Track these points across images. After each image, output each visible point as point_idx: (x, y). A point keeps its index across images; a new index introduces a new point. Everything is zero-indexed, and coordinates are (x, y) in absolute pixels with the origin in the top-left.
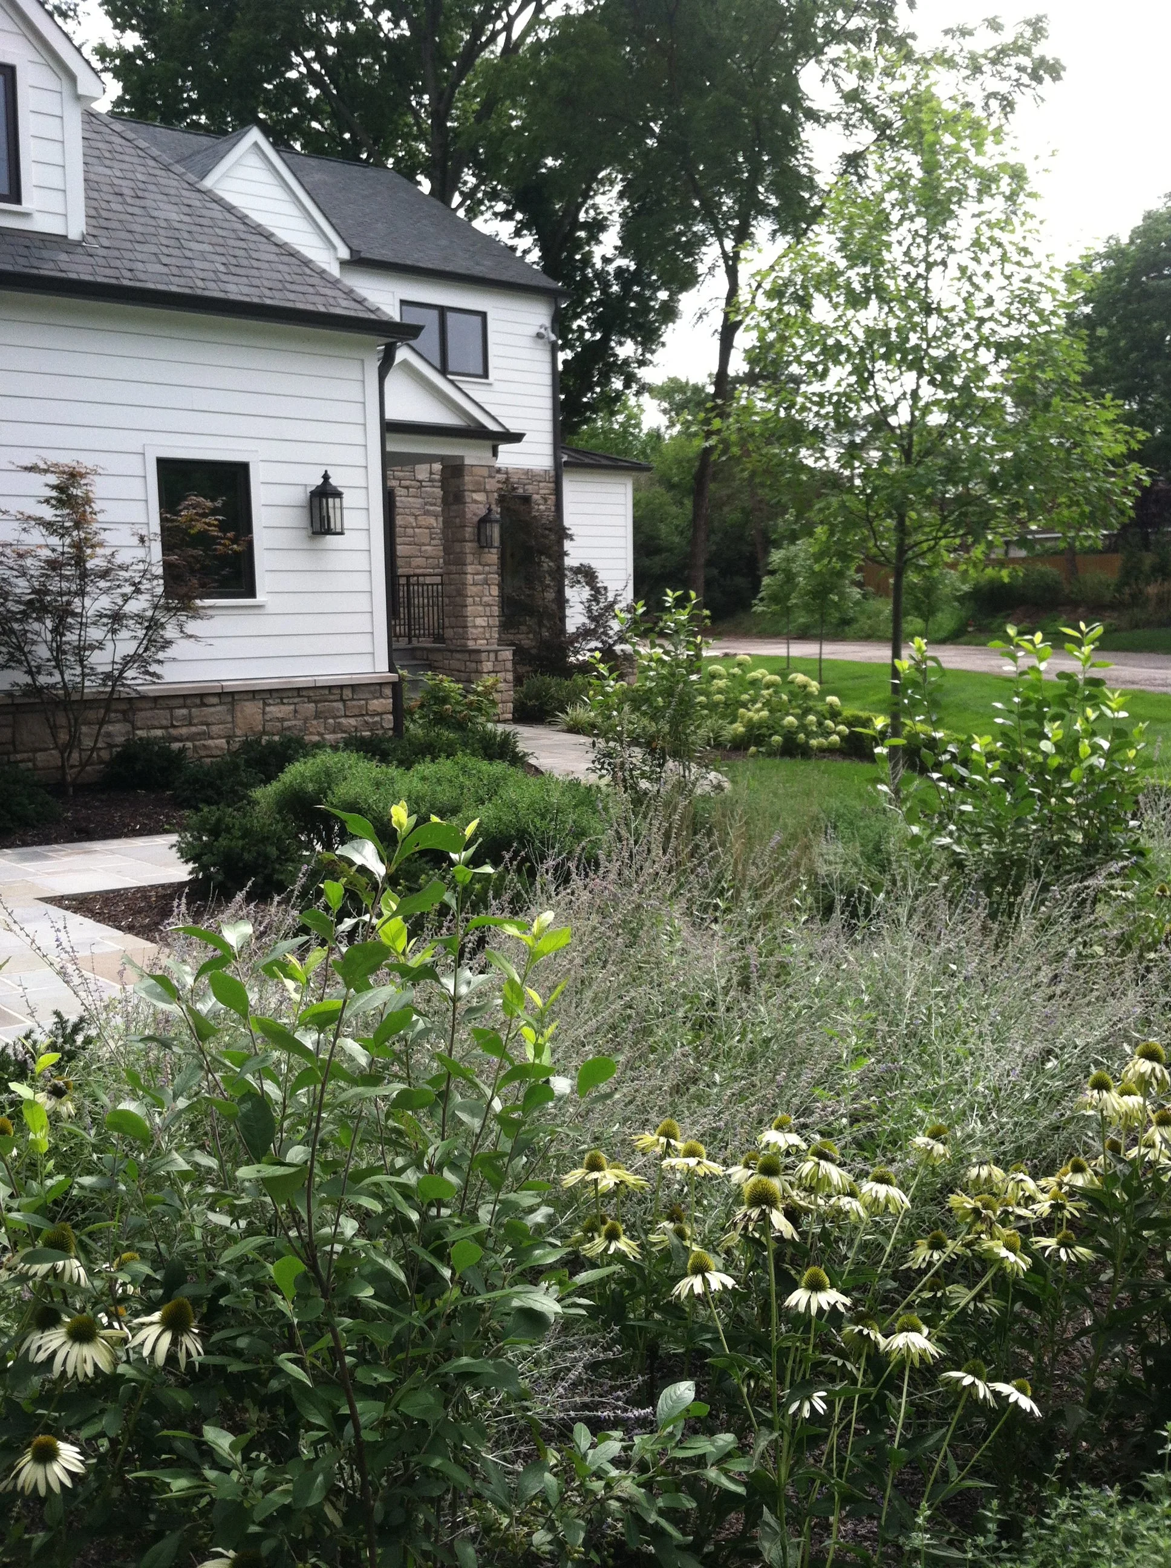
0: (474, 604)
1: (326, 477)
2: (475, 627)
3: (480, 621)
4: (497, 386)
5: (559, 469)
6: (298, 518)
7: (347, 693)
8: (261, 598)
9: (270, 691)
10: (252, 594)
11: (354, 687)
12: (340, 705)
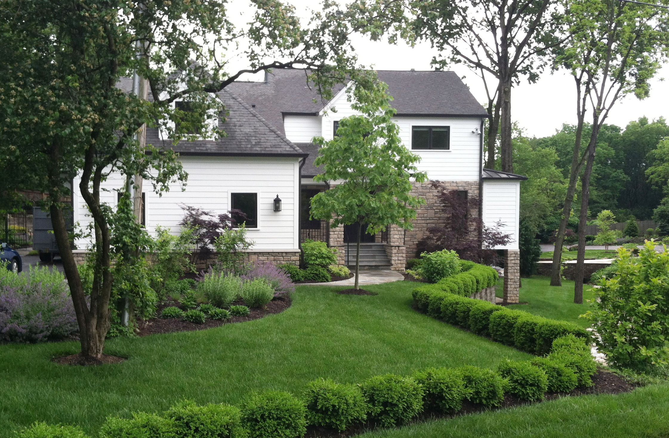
0: (394, 230)
1: (277, 196)
2: (394, 238)
3: (395, 236)
4: (453, 152)
5: (482, 180)
6: (272, 207)
7: (284, 254)
8: (258, 228)
9: (260, 253)
10: (256, 227)
11: (286, 253)
12: (282, 258)
